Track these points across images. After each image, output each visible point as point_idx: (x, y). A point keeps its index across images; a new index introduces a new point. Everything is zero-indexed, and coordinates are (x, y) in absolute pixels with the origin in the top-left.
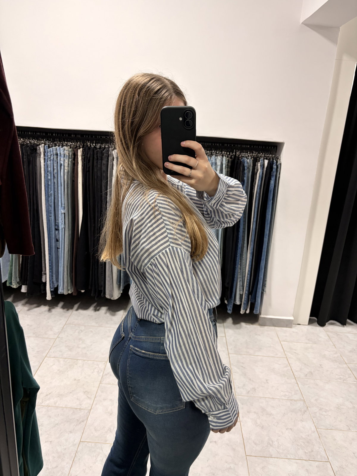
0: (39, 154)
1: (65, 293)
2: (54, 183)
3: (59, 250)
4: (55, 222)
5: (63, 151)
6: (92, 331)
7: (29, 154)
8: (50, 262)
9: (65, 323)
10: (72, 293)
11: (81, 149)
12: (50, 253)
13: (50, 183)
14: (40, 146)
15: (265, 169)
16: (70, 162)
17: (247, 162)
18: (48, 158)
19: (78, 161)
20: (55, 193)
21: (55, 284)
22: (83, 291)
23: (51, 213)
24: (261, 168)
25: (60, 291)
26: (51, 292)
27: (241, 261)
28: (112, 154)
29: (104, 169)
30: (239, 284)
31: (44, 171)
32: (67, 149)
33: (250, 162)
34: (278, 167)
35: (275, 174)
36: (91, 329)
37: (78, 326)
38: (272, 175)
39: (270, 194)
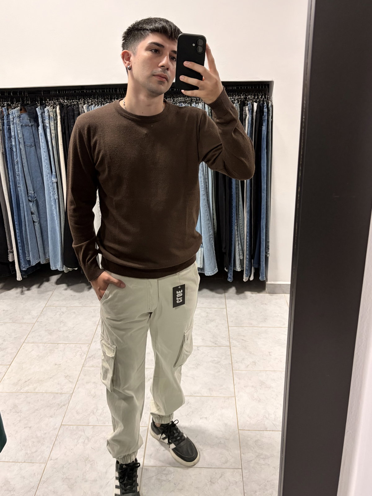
2: (20, 149)
6: (74, 313)
9: (45, 305)
13: (14, 150)
15: (255, 114)
18: (9, 121)
20: (23, 160)
27: (237, 222)
30: (237, 247)
34: (270, 110)
35: (267, 119)
36: (74, 311)
37: (59, 307)
38: (263, 119)
39: (263, 142)
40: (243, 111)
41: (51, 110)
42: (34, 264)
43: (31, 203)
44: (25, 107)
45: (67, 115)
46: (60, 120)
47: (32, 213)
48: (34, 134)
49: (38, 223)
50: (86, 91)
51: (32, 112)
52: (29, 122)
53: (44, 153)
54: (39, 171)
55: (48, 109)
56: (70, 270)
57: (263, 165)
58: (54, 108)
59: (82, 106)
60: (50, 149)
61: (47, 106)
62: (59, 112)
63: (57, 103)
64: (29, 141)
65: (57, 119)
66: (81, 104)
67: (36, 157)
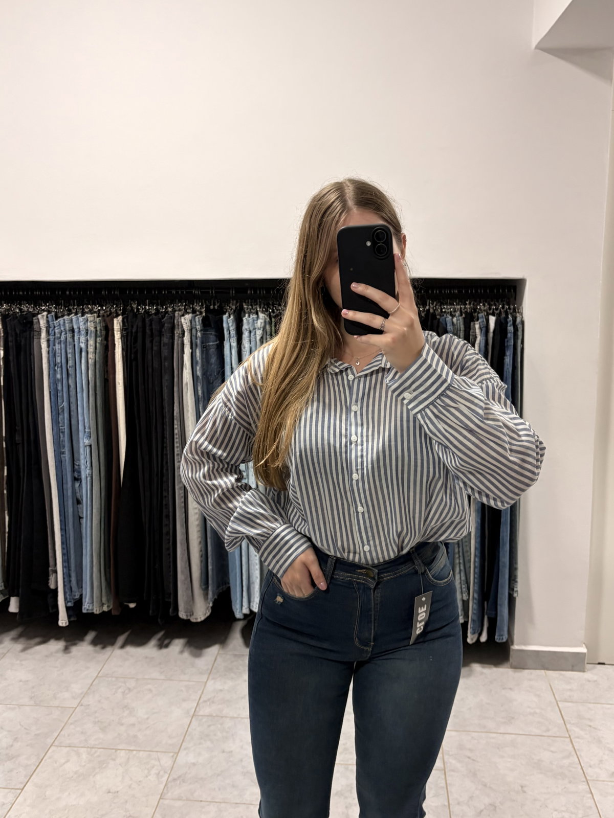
0: (38, 332)
1: (97, 611)
2: (69, 386)
3: (81, 522)
4: (73, 464)
5: (85, 323)
6: (150, 690)
7: (18, 332)
8: (65, 546)
9: (96, 675)
10: (110, 611)
11: (120, 318)
12: (63, 527)
13: (59, 388)
14: (40, 316)
15: (491, 335)
16: (98, 344)
17: (453, 323)
18: (55, 339)
19: (114, 340)
20: (71, 405)
21: (76, 592)
22: (132, 605)
23: (64, 447)
24: (481, 332)
25: (86, 607)
26: (68, 609)
28: (180, 324)
29: (166, 354)
31: (47, 363)
32: (92, 319)
33: (458, 322)
34: (519, 329)
35: (512, 344)
36: (149, 686)
37: (122, 679)
38: (506, 344)
40: (470, 329)
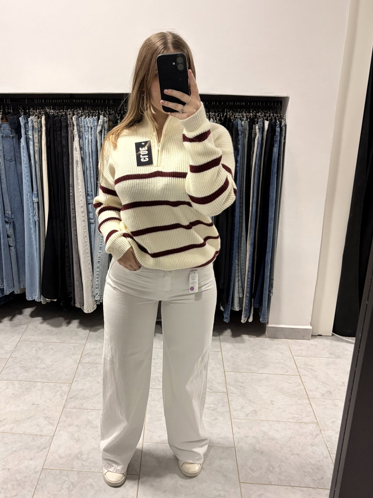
6: (52, 349)
9: (19, 340)
15: (265, 133)
24: (259, 132)
27: (238, 255)
28: (71, 123)
29: (64, 143)
30: (237, 284)
34: (283, 130)
35: (279, 139)
36: (52, 346)
37: (35, 343)
38: (275, 140)
39: (273, 165)
40: (252, 129)
41: (36, 120)
42: (8, 293)
43: (8, 225)
44: (7, 116)
45: (53, 126)
46: (45, 132)
47: (8, 237)
48: (15, 147)
49: (14, 248)
50: (76, 101)
51: (14, 122)
52: (10, 133)
53: (26, 169)
54: (18, 189)
55: (31, 119)
56: (48, 302)
57: (273, 192)
58: (38, 118)
59: (71, 117)
60: (31, 164)
61: (31, 115)
62: (45, 122)
63: (43, 113)
64: (9, 155)
65: (41, 131)
66: (70, 115)
67: (16, 173)
